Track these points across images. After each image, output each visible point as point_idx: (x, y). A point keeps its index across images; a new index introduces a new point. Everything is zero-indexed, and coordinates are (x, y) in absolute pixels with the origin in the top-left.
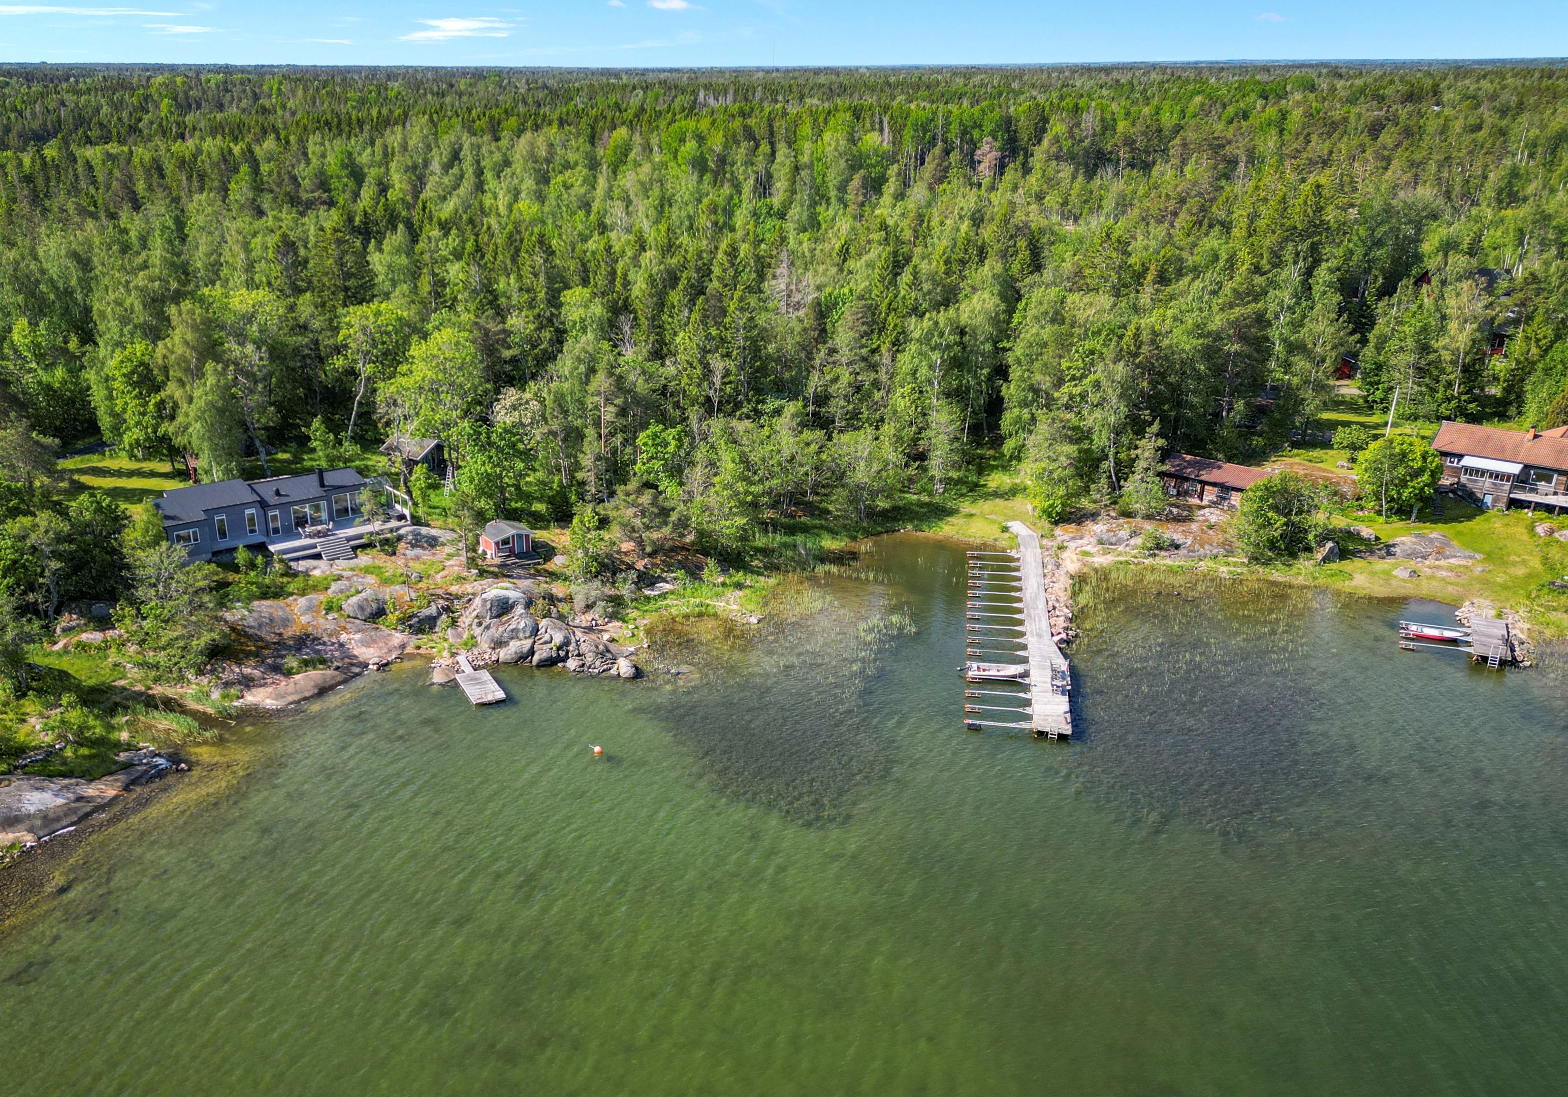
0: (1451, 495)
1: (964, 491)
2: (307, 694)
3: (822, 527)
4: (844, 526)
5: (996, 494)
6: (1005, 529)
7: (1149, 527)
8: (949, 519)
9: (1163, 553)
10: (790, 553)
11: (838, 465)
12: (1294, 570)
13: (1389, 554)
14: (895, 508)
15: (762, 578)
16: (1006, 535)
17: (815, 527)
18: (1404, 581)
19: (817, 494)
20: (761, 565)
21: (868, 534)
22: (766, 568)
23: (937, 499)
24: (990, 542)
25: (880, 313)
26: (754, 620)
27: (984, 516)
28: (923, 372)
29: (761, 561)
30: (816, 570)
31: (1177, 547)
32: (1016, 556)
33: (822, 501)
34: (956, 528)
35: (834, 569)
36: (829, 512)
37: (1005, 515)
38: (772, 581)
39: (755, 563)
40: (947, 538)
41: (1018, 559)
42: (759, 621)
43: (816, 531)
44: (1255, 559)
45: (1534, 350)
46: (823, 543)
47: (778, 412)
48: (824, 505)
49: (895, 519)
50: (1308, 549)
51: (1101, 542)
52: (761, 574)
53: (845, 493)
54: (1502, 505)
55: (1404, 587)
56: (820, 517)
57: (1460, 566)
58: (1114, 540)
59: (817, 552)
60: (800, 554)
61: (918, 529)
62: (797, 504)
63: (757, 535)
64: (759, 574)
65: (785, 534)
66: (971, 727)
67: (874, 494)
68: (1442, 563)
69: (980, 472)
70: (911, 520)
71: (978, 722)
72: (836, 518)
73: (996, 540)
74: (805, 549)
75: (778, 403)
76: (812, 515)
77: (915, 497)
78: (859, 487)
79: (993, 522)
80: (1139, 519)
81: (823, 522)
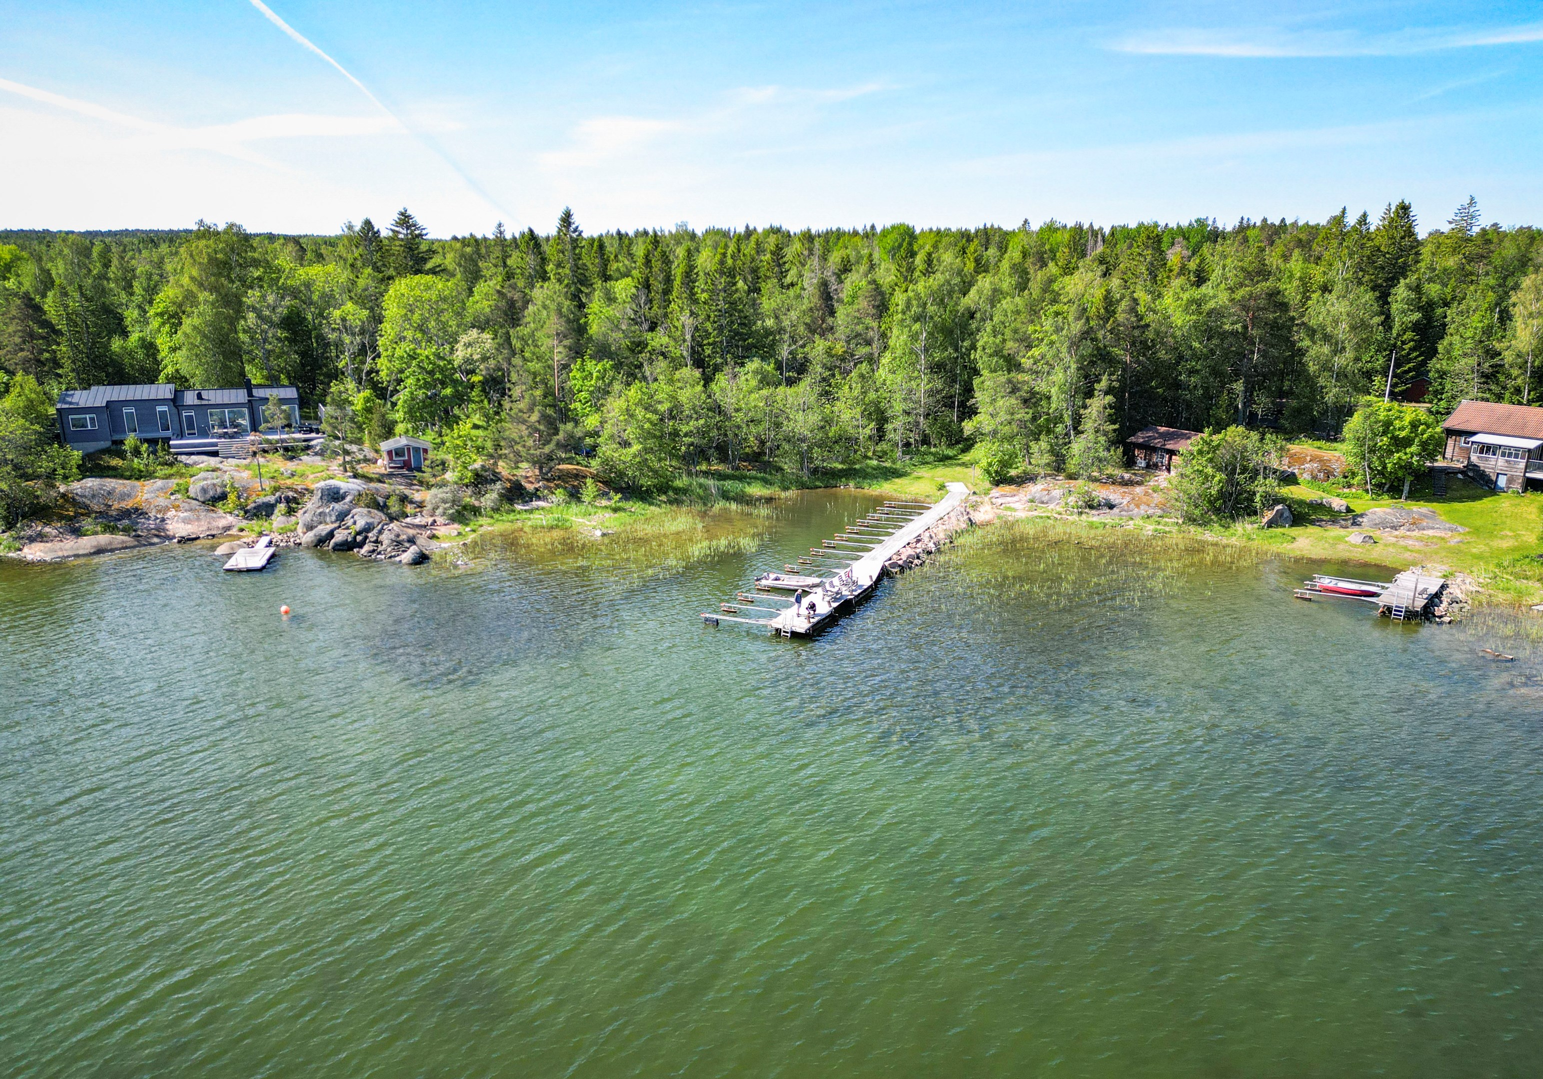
0: (1460, 476)
2: (81, 552)
3: (761, 478)
6: (943, 488)
7: (1087, 487)
9: (1094, 512)
10: (700, 491)
12: (1231, 531)
13: (1354, 524)
15: (652, 508)
16: (940, 492)
18: (1355, 546)
21: (803, 487)
23: (898, 465)
24: (921, 498)
26: (599, 533)
27: (931, 477)
30: (716, 506)
31: (1111, 507)
32: (931, 506)
34: (896, 487)
36: (781, 470)
40: (883, 494)
43: (750, 480)
44: (1191, 520)
46: (748, 490)
49: (840, 478)
50: (1252, 512)
51: (1032, 500)
52: (655, 505)
54: (1517, 486)
55: (1350, 551)
57: (1434, 537)
58: (1045, 499)
59: (732, 494)
60: (711, 493)
61: (859, 486)
68: (1415, 533)
70: (856, 479)
77: (876, 462)
79: (937, 483)
80: (1081, 481)
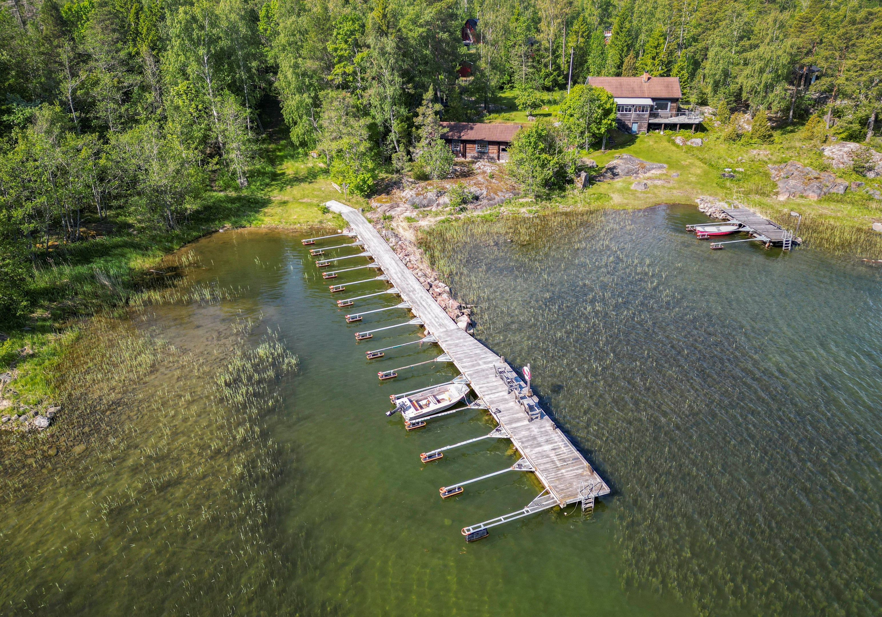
1: (267, 181)
3: (126, 245)
4: (153, 238)
5: (297, 180)
6: (326, 210)
7: (448, 185)
8: (266, 210)
9: (469, 206)
10: (88, 288)
11: (125, 171)
13: (615, 175)
14: (207, 208)
15: (51, 337)
16: (329, 216)
17: (117, 246)
19: (110, 208)
20: (47, 314)
21: (185, 242)
22: (55, 318)
23: (245, 193)
24: (317, 225)
25: (130, 25)
26: (42, 422)
27: (296, 200)
28: (193, 69)
29: (47, 309)
30: (132, 303)
31: (477, 198)
32: (351, 235)
33: (118, 215)
34: (277, 218)
35: (156, 296)
36: (130, 226)
37: (317, 196)
38: (68, 337)
39: (39, 313)
40: (272, 230)
41: (355, 237)
42: (52, 420)
43: (118, 251)
44: (538, 196)
45: (581, 40)
46: (132, 264)
47: (30, 120)
48: (121, 218)
49: (208, 220)
50: (571, 182)
51: (416, 207)
52: (51, 330)
53: (144, 201)
54: (644, 129)
56: (119, 233)
58: (425, 202)
59: (126, 278)
60: (103, 286)
61: (237, 225)
62: (86, 223)
63: (36, 273)
64: (44, 330)
65: (75, 264)
66: (474, 538)
67: (180, 197)
69: (272, 161)
70: (227, 217)
71: (482, 526)
72: (141, 231)
73: (321, 222)
74: (109, 276)
75: (28, 111)
76: (109, 233)
77: (222, 194)
78: (158, 191)
79: (310, 205)
80: (436, 180)
81: (126, 238)
